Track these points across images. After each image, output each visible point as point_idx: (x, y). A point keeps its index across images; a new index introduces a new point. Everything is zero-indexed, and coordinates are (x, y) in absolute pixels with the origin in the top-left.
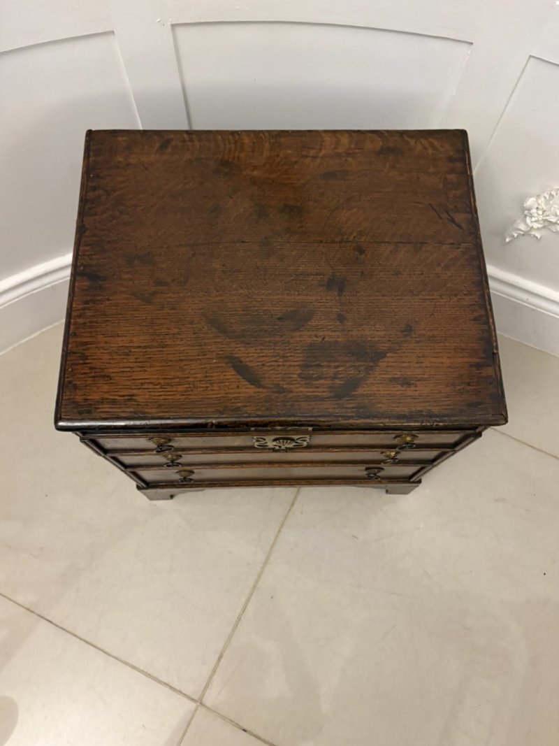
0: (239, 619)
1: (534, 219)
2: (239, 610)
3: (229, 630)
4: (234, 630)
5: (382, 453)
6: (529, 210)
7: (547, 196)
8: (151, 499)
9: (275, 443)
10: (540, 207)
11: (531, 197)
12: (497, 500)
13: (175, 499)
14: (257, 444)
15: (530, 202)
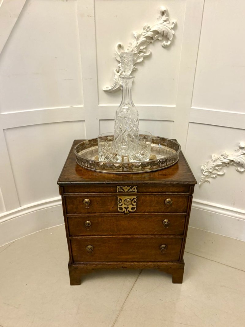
6: (203, 170)
7: (206, 164)
12: (222, 286)
15: (202, 167)
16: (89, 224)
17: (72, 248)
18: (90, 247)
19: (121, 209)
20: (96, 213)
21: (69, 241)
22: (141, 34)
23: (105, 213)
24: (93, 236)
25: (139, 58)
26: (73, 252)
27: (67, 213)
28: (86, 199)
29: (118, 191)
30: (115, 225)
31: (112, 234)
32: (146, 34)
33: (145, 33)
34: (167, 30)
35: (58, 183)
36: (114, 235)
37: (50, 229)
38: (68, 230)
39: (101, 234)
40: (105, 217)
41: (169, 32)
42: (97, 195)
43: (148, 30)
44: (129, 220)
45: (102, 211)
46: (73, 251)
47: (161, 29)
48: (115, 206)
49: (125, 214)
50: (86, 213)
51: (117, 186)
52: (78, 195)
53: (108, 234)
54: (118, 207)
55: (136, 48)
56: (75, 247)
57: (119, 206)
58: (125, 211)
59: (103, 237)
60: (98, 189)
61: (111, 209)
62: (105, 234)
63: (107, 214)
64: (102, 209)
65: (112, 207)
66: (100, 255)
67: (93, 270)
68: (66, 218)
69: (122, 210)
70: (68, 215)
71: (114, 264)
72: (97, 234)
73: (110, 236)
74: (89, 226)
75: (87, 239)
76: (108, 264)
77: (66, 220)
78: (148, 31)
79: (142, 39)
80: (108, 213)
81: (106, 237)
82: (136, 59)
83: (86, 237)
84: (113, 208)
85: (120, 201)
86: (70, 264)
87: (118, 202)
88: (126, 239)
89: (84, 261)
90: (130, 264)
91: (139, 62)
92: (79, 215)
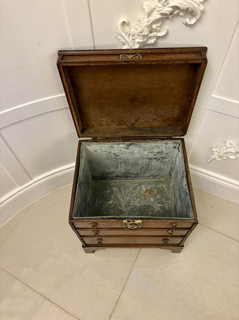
0: (118, 301)
1: (216, 155)
2: (118, 297)
3: (114, 305)
4: (116, 305)
5: (167, 231)
6: (214, 152)
7: (219, 148)
8: (86, 253)
9: (130, 226)
10: (217, 151)
11: (214, 148)
12: (214, 256)
13: (95, 253)
14: (124, 226)
15: (214, 149)
22: (154, 8)
25: (150, 38)
32: (162, 10)
33: (160, 9)
34: (193, 7)
37: (63, 188)
41: (195, 9)
43: (165, 4)
47: (185, 5)
55: (146, 28)
78: (165, 6)
79: (156, 16)
82: (146, 40)
91: (151, 43)
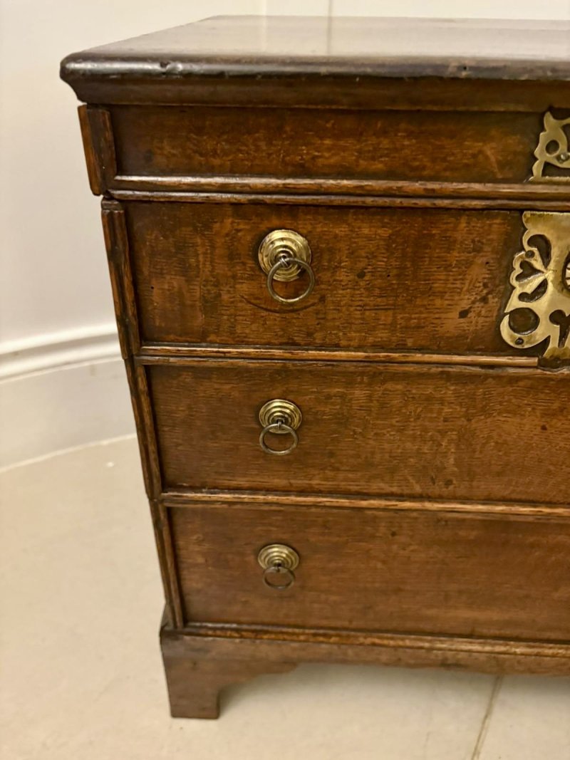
16: (285, 419)
17: (183, 553)
18: (278, 552)
19: (525, 320)
20: (337, 347)
21: (162, 516)
23: (401, 348)
24: (302, 492)
26: (185, 574)
27: (145, 338)
28: (277, 235)
29: (537, 168)
30: (454, 435)
31: (418, 489)
35: (74, 66)
36: (430, 498)
38: (152, 448)
39: (354, 488)
40: (395, 377)
42: (369, 200)
44: (556, 405)
45: (382, 335)
46: (183, 566)
48: (484, 300)
49: (543, 364)
50: (269, 345)
51: (549, 120)
52: (223, 189)
53: (395, 489)
54: (509, 309)
56: (197, 548)
57: (514, 303)
58: (546, 342)
59: (364, 503)
60: (385, 143)
61: (452, 323)
62: (376, 486)
63: (418, 357)
64: (385, 317)
65: (465, 305)
66: (333, 598)
67: (285, 663)
68: (140, 371)
69: (524, 336)
70: (156, 353)
71: (401, 643)
72: (328, 485)
73: (407, 505)
74: (287, 436)
75: (266, 508)
76: (369, 641)
77: (142, 386)
80: (421, 349)
81: (385, 509)
83: (260, 497)
84: (464, 314)
85: (537, 263)
86: (167, 628)
87: (518, 270)
88: (504, 525)
89: (243, 619)
90: (488, 648)
92: (225, 356)
